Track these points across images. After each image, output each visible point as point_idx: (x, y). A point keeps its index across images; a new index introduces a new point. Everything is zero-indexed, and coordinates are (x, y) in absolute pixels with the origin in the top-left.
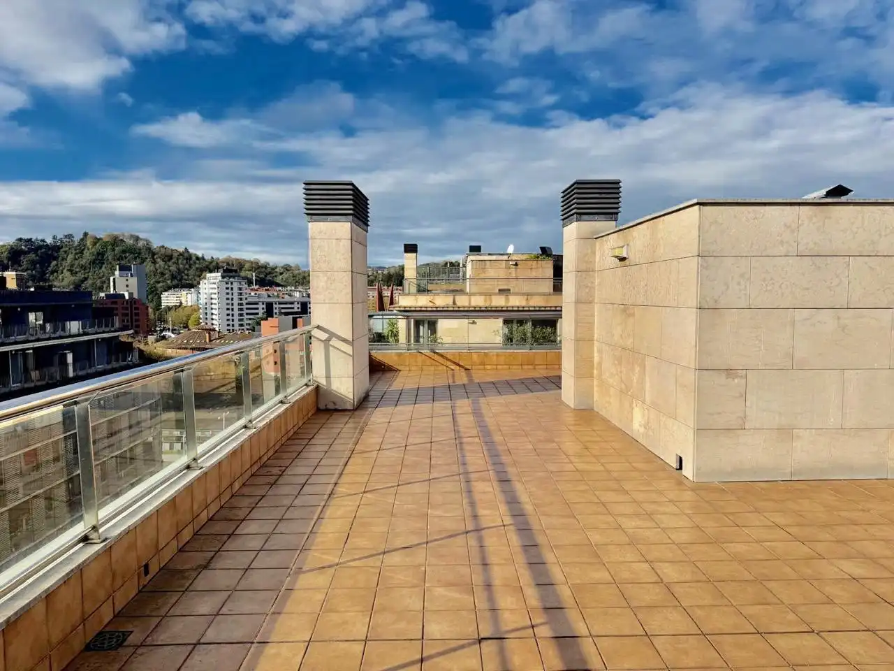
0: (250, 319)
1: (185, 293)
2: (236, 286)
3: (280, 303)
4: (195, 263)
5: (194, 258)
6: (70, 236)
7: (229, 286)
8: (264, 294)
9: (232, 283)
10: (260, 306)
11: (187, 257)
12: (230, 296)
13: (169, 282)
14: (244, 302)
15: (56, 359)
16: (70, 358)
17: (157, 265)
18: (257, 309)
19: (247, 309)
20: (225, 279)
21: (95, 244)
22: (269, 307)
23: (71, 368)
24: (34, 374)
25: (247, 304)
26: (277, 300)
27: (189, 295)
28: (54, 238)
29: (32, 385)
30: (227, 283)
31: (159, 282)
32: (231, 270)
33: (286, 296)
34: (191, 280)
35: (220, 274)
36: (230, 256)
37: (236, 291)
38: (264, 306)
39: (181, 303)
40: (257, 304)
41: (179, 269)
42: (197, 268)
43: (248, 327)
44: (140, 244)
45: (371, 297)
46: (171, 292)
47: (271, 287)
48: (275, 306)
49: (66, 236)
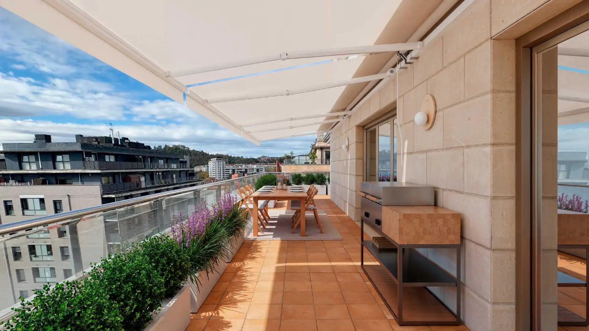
0: (227, 175)
1: (202, 167)
2: (221, 163)
3: (237, 169)
4: (206, 156)
5: (205, 154)
6: (160, 146)
7: (219, 163)
8: (231, 167)
9: (220, 162)
10: (230, 170)
11: (203, 154)
12: (219, 167)
13: (196, 163)
14: (225, 169)
15: (170, 176)
16: (174, 176)
17: (192, 157)
18: (229, 171)
19: (226, 172)
20: (218, 161)
21: (169, 150)
22: (234, 170)
23: (175, 180)
24: (163, 181)
25: (226, 170)
26: (236, 168)
27: (204, 168)
28: (155, 147)
29: (162, 185)
30: (218, 162)
31: (193, 163)
32: (219, 157)
33: (240, 167)
34: (204, 162)
35: (215, 159)
36: (218, 154)
37: (222, 165)
38: (232, 170)
39: (201, 170)
40: (229, 170)
41: (200, 158)
42: (206, 158)
43: (226, 178)
44: (186, 149)
45: (272, 167)
46: (197, 167)
47: (234, 164)
48: (235, 170)
49: (159, 147)
